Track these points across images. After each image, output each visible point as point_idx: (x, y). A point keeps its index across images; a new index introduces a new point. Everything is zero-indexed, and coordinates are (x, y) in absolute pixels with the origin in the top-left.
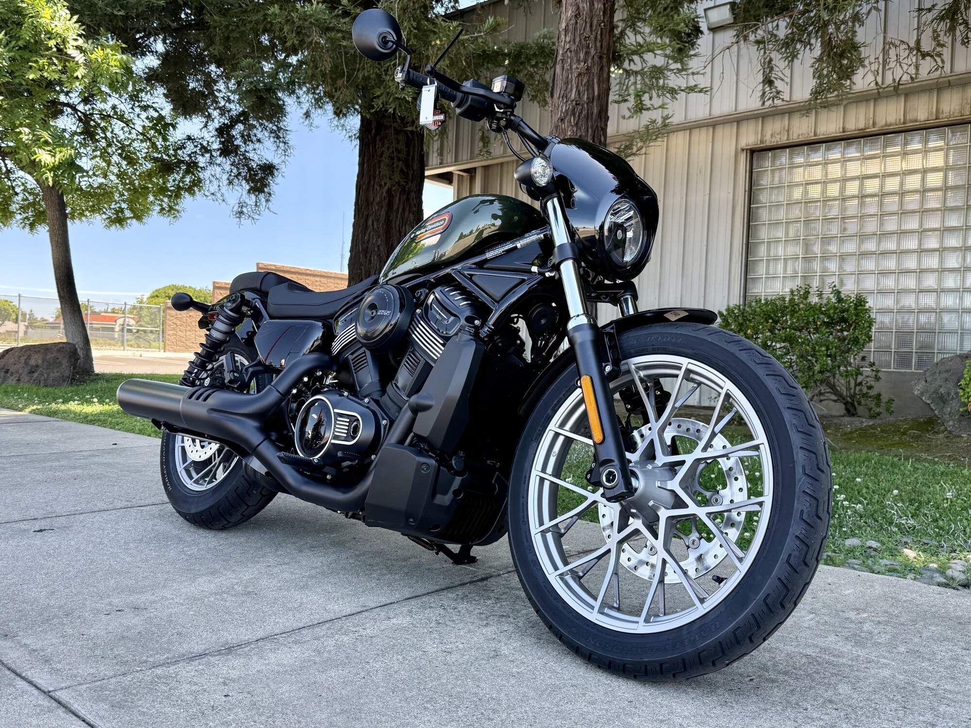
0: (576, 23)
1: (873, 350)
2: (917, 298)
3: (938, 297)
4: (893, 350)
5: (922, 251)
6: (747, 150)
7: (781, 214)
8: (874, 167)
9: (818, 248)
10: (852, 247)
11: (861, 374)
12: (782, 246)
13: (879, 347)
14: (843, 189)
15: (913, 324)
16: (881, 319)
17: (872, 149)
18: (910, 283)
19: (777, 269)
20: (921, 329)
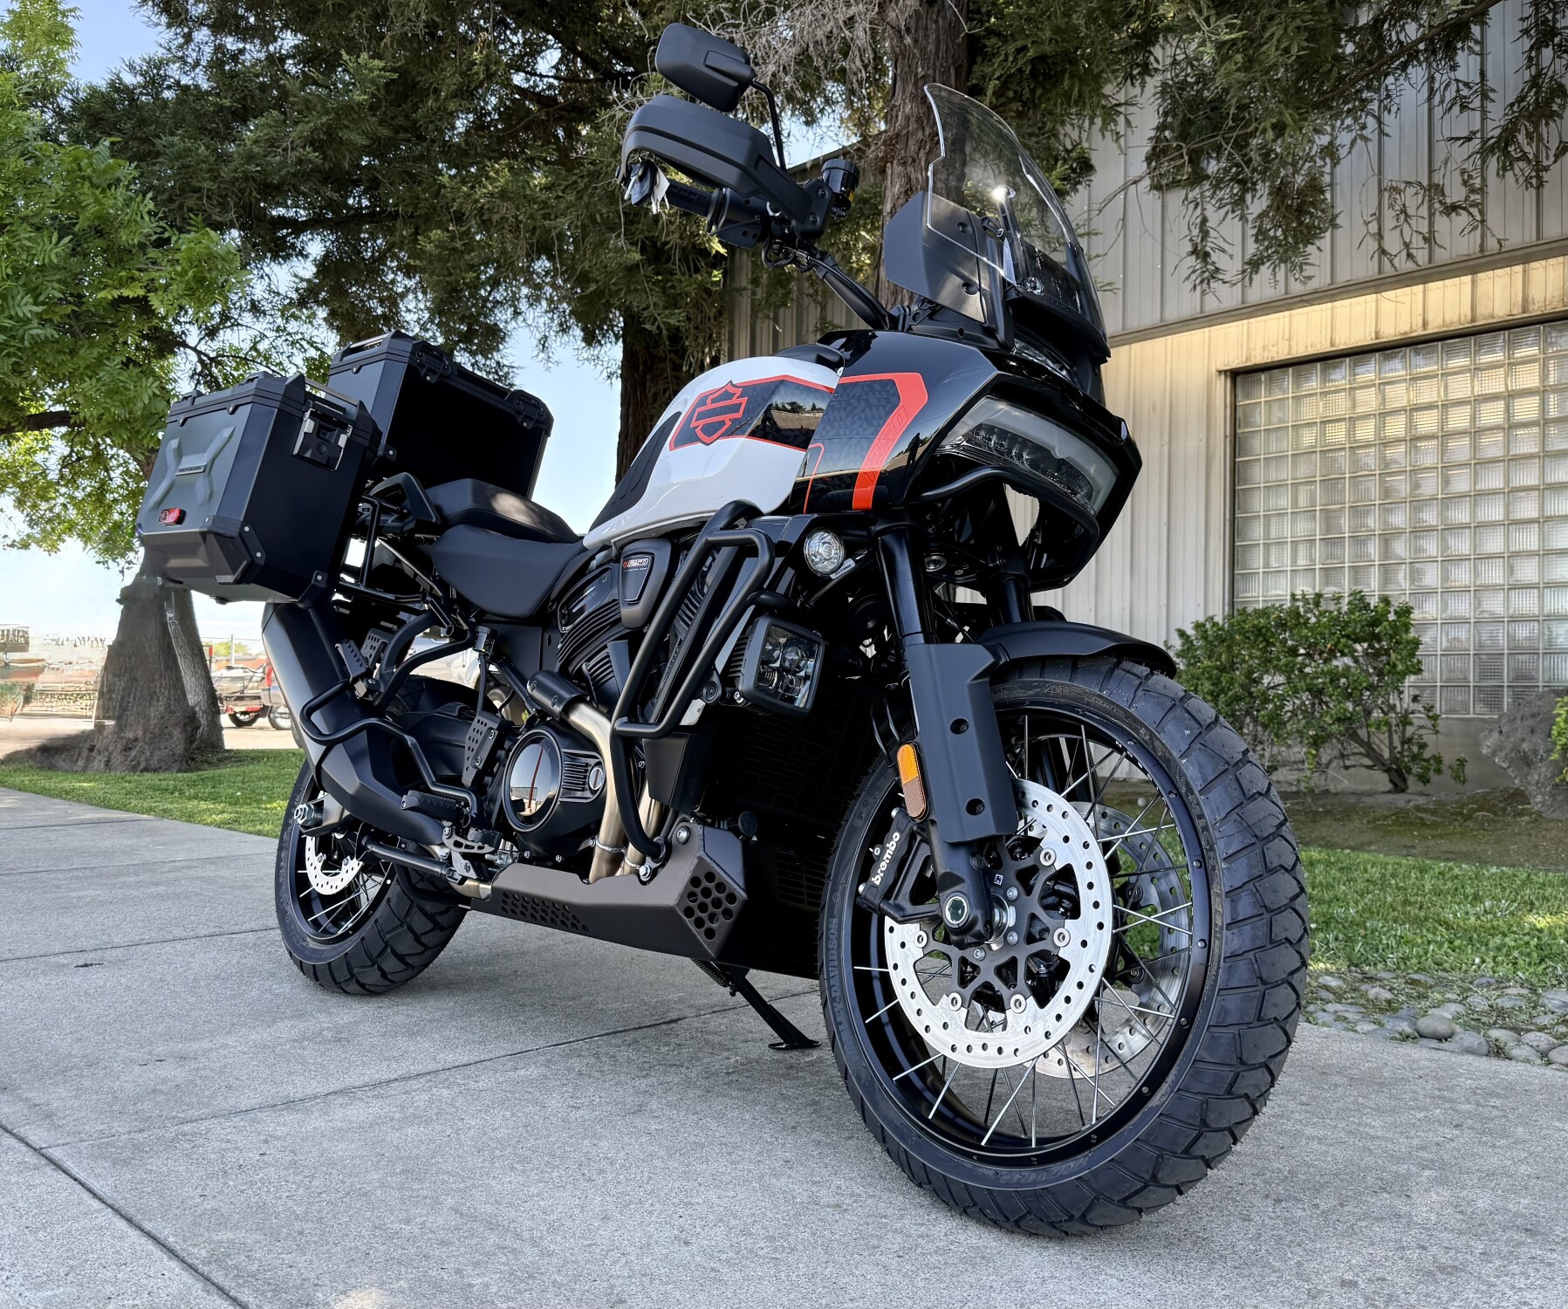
1: (1438, 684)
2: (1507, 600)
3: (1541, 597)
4: (1471, 684)
5: (1512, 524)
6: (1225, 372)
7: (1284, 473)
8: (1429, 392)
9: (1345, 523)
10: (1399, 519)
11: (1411, 724)
12: (1287, 521)
13: (1449, 680)
14: (1380, 427)
15: (1503, 641)
16: (1452, 634)
17: (1424, 364)
18: (1494, 574)
19: (1282, 559)
20: (1516, 649)
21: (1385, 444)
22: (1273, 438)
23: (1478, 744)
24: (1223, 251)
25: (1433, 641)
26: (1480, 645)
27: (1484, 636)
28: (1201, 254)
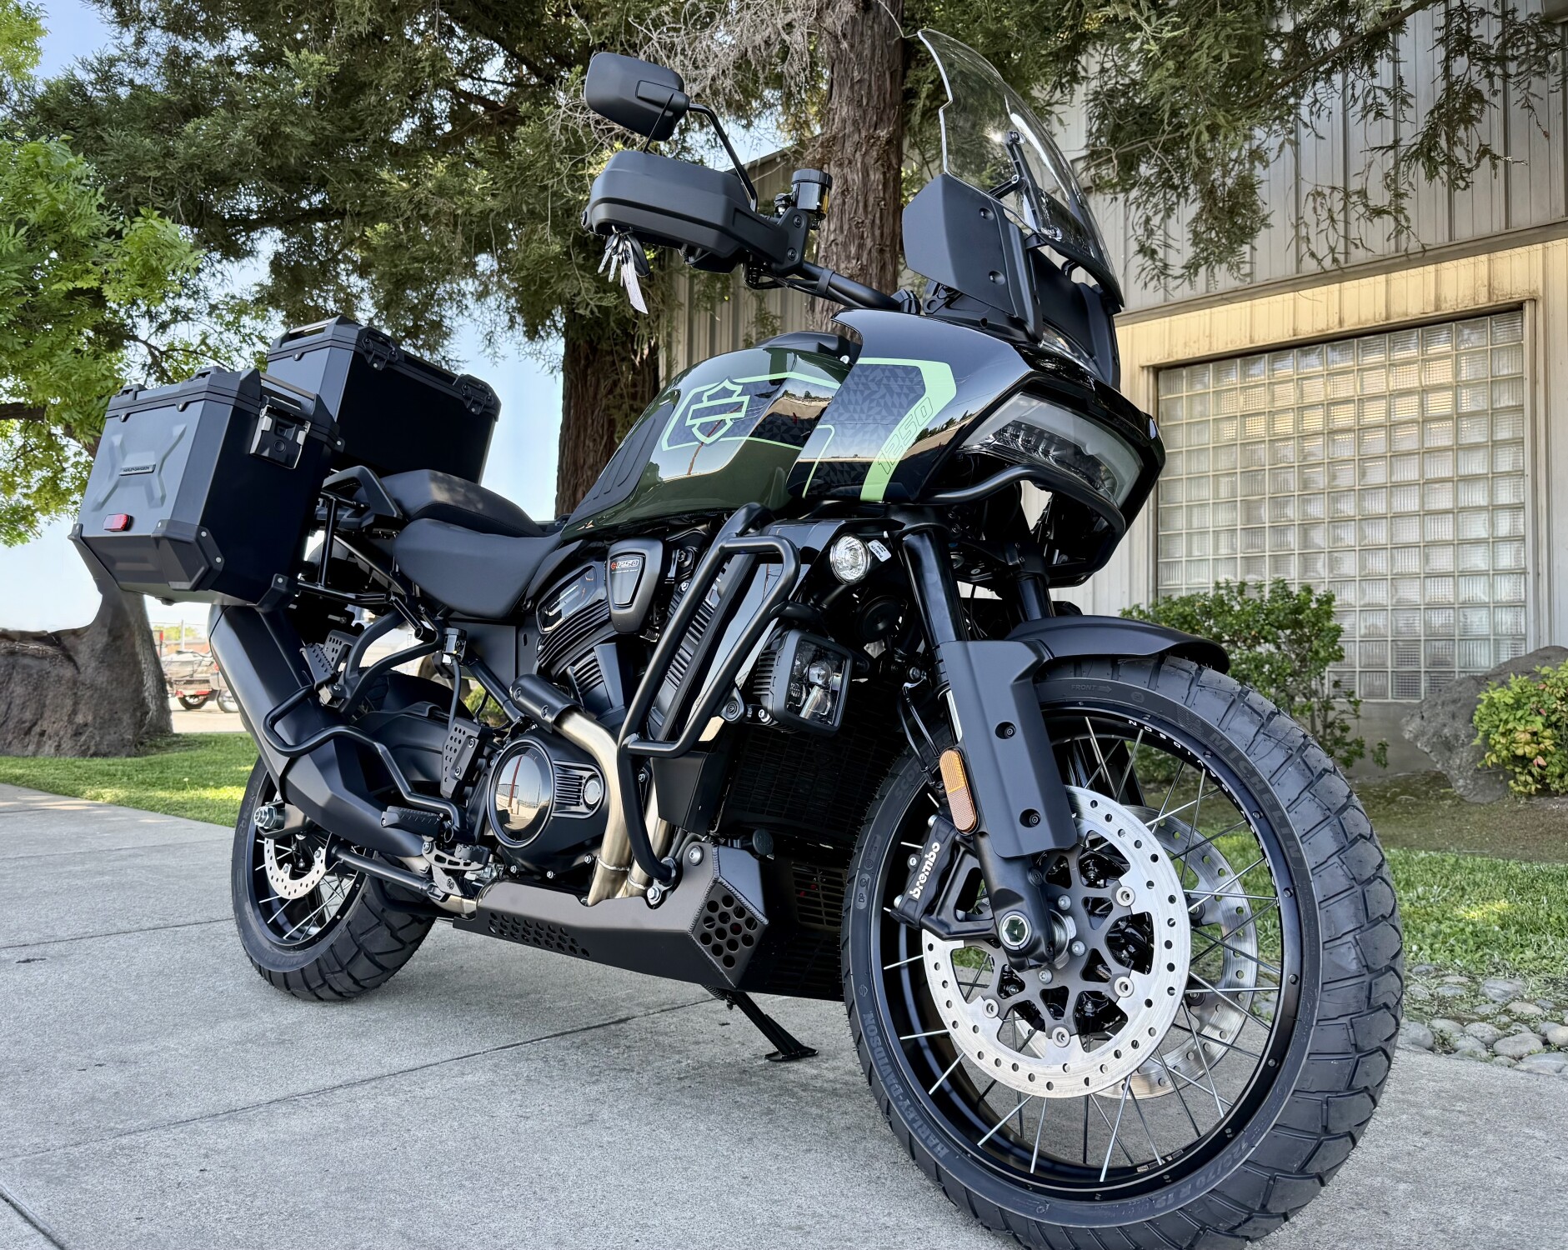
0: (844, 203)
1: (1358, 669)
2: (1424, 588)
3: (1456, 585)
4: (1389, 670)
5: (1426, 514)
6: (1148, 367)
7: (1206, 465)
8: (1345, 387)
9: (1265, 514)
10: (1317, 509)
11: (1333, 709)
12: (1209, 511)
13: (1368, 666)
14: (1299, 421)
15: (1419, 628)
16: (1370, 621)
17: (1339, 359)
18: (1411, 563)
19: (1205, 548)
20: (1432, 636)
21: (1304, 437)
22: (1195, 429)
23: (1399, 729)
25: (1352, 625)
26: (1397, 632)
27: (1401, 624)
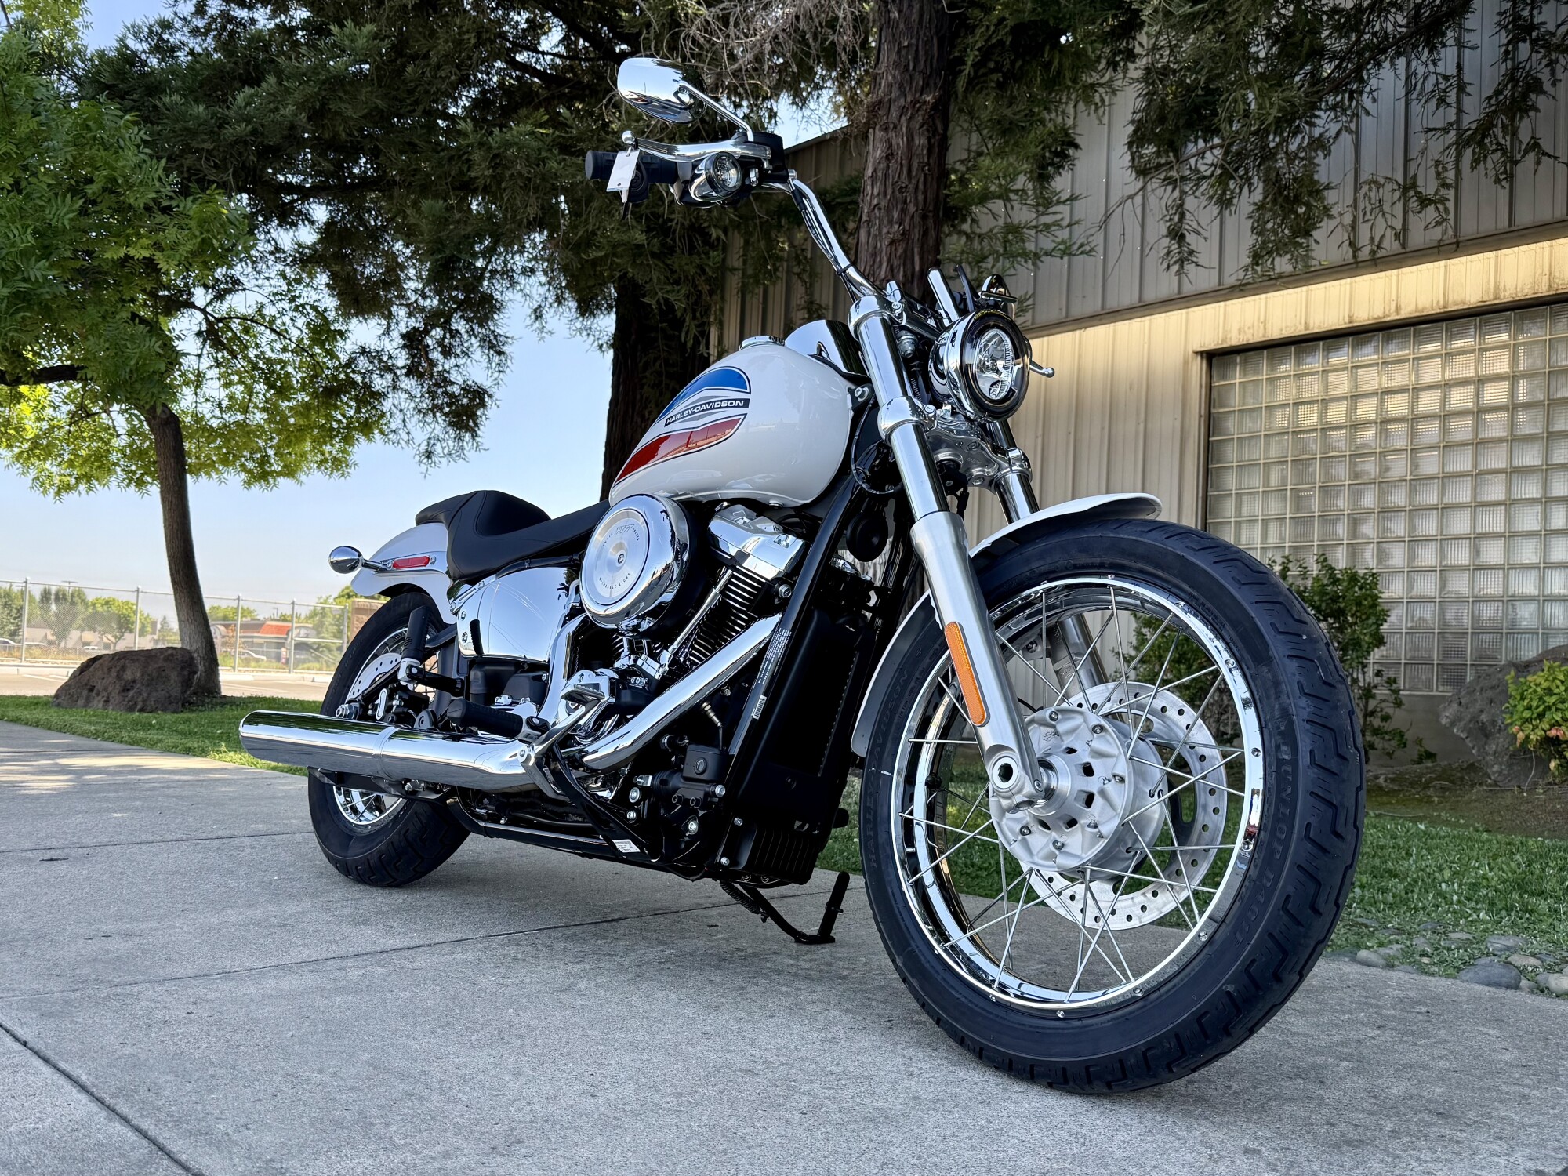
0: (888, 167)
1: (1403, 661)
2: (1472, 580)
3: (1506, 578)
4: (1435, 662)
5: (1477, 506)
6: (1201, 353)
7: (1257, 453)
8: (1400, 376)
9: (1315, 503)
10: (1368, 499)
11: (1374, 697)
12: (1258, 499)
13: (1414, 657)
14: (1352, 410)
15: (1467, 621)
16: (1417, 613)
17: (1396, 349)
18: (1461, 555)
19: (1252, 536)
20: (1479, 630)
21: (1356, 426)
22: (1246, 418)
23: (1437, 716)
24: (1198, 233)
25: (1396, 618)
26: (1444, 623)
27: (1448, 615)
28: (1177, 234)
